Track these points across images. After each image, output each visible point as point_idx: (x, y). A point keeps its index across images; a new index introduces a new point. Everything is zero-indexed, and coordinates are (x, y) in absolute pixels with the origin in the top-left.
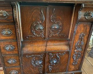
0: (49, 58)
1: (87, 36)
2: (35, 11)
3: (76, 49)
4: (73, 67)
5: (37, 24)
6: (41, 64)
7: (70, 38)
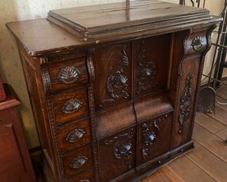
0: (142, 133)
1: (196, 76)
2: (113, 53)
3: (182, 103)
4: (180, 139)
5: (117, 75)
6: (130, 150)
7: (170, 85)
